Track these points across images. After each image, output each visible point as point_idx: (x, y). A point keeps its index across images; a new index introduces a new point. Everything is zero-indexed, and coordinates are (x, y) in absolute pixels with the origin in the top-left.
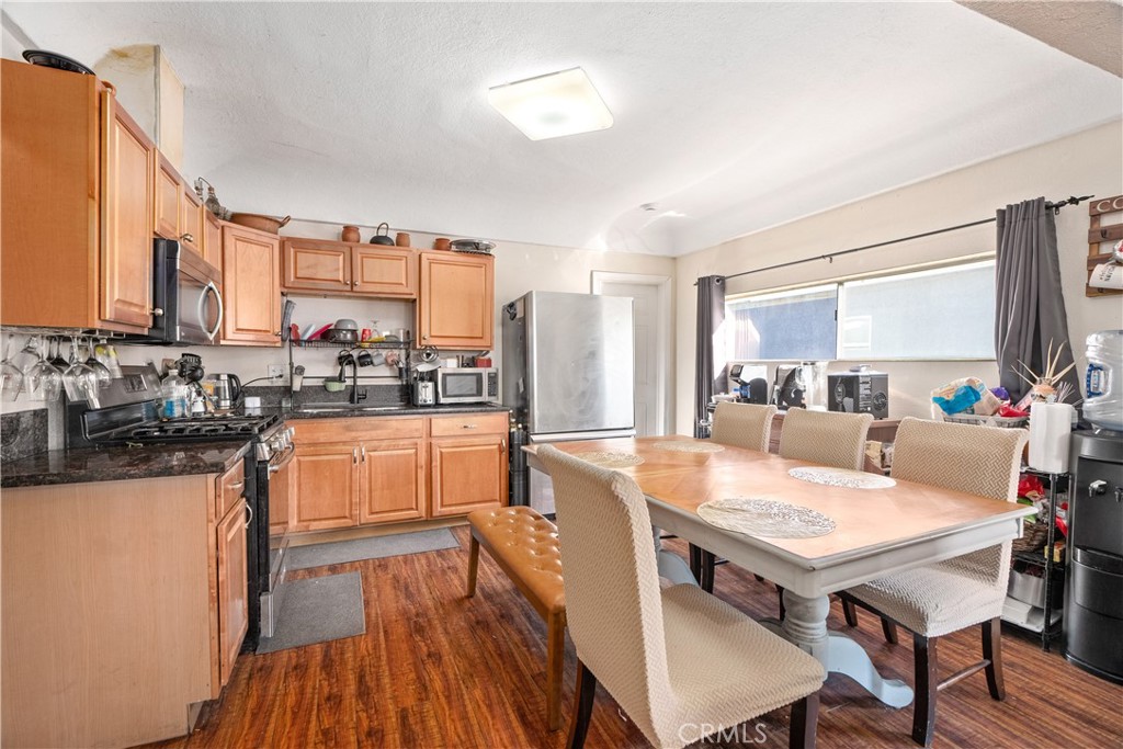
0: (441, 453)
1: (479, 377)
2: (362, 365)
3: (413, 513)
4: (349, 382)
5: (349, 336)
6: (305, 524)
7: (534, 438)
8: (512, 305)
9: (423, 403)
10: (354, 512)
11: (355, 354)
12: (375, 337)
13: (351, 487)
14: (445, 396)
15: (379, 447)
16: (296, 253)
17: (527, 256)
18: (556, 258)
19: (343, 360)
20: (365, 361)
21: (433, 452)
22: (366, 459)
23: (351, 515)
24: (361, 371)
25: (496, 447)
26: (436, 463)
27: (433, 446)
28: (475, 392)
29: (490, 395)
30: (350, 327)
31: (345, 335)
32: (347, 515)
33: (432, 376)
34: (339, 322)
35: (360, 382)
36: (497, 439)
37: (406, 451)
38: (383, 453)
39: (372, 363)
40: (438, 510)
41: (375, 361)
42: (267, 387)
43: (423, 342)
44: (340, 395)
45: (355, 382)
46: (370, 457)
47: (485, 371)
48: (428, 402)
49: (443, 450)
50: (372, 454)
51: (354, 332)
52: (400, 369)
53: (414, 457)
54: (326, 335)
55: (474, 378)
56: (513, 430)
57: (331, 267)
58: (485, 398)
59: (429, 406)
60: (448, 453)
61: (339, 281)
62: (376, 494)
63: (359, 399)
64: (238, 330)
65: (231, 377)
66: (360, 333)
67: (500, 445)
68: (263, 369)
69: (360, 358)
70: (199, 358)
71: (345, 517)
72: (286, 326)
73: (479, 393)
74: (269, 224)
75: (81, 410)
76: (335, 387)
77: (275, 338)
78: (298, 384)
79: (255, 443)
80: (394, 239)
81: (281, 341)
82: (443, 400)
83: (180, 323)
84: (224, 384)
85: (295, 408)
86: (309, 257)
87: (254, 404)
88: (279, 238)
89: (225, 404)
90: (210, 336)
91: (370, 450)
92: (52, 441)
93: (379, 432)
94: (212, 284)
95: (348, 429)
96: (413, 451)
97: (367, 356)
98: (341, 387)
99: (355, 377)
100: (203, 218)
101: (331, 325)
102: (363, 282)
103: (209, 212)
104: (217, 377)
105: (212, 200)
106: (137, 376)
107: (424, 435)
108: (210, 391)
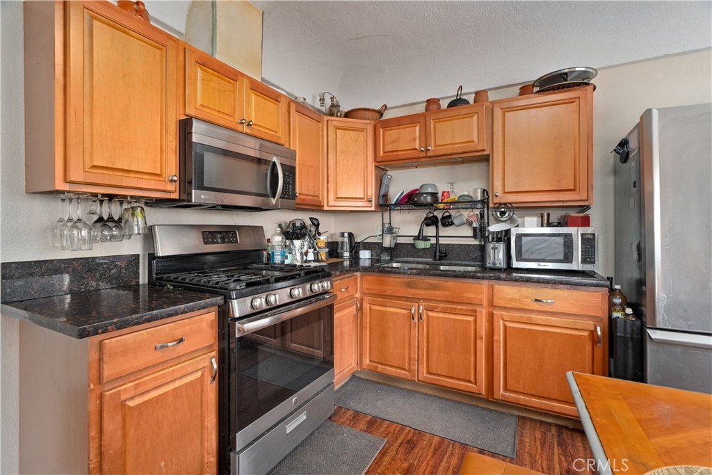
0: (505, 327)
1: (568, 239)
2: (444, 225)
3: (471, 387)
4: (433, 241)
5: (429, 198)
6: (374, 364)
7: (653, 334)
8: (624, 143)
9: (491, 265)
10: (412, 367)
11: (439, 215)
12: (453, 197)
13: (410, 342)
14: (519, 259)
15: (436, 308)
16: (384, 131)
19: (430, 221)
20: (447, 222)
21: (495, 323)
22: (424, 317)
23: (410, 369)
24: (444, 231)
25: (586, 334)
26: (500, 337)
27: (495, 318)
28: (561, 257)
29: (584, 261)
30: (430, 190)
31: (426, 198)
32: (407, 367)
33: (504, 237)
34: (421, 187)
35: (442, 241)
36: (590, 324)
37: (464, 318)
38: (441, 315)
39: (452, 223)
40: (500, 392)
41: (456, 222)
42: (376, 243)
43: (496, 200)
44: (427, 252)
45: (437, 241)
46: (428, 316)
47: (576, 232)
48: (498, 265)
49: (508, 324)
50: (430, 314)
51: (434, 195)
52: (475, 229)
53: (473, 325)
54: (411, 200)
55: (561, 239)
56: (615, 315)
57: (409, 139)
58: (577, 265)
59: (499, 270)
60: (514, 328)
61: (416, 149)
62: (434, 355)
63: (440, 256)
64: (338, 198)
65: (351, 235)
66: (440, 196)
67: (593, 332)
68: (369, 229)
69: (443, 218)
70: (317, 220)
71: (405, 369)
72: (382, 193)
73: (568, 258)
74: (368, 114)
75: (152, 257)
76: (421, 245)
77: (368, 204)
78: (388, 242)
79: (227, 299)
80: (471, 98)
81: (376, 206)
82: (516, 264)
83: (201, 187)
84: (346, 240)
85: (391, 261)
86: (392, 134)
87: (365, 255)
88: (373, 122)
89: (347, 254)
90: (274, 201)
91: (427, 309)
92: (143, 278)
93: (437, 292)
94: (275, 159)
95: (409, 285)
96: (471, 319)
97: (450, 216)
98: (427, 245)
99: (437, 237)
100: (289, 112)
101: (417, 190)
102: (436, 146)
103: (301, 108)
104: (342, 235)
105: (332, 106)
106: (228, 233)
107: (485, 303)
108: (322, 245)
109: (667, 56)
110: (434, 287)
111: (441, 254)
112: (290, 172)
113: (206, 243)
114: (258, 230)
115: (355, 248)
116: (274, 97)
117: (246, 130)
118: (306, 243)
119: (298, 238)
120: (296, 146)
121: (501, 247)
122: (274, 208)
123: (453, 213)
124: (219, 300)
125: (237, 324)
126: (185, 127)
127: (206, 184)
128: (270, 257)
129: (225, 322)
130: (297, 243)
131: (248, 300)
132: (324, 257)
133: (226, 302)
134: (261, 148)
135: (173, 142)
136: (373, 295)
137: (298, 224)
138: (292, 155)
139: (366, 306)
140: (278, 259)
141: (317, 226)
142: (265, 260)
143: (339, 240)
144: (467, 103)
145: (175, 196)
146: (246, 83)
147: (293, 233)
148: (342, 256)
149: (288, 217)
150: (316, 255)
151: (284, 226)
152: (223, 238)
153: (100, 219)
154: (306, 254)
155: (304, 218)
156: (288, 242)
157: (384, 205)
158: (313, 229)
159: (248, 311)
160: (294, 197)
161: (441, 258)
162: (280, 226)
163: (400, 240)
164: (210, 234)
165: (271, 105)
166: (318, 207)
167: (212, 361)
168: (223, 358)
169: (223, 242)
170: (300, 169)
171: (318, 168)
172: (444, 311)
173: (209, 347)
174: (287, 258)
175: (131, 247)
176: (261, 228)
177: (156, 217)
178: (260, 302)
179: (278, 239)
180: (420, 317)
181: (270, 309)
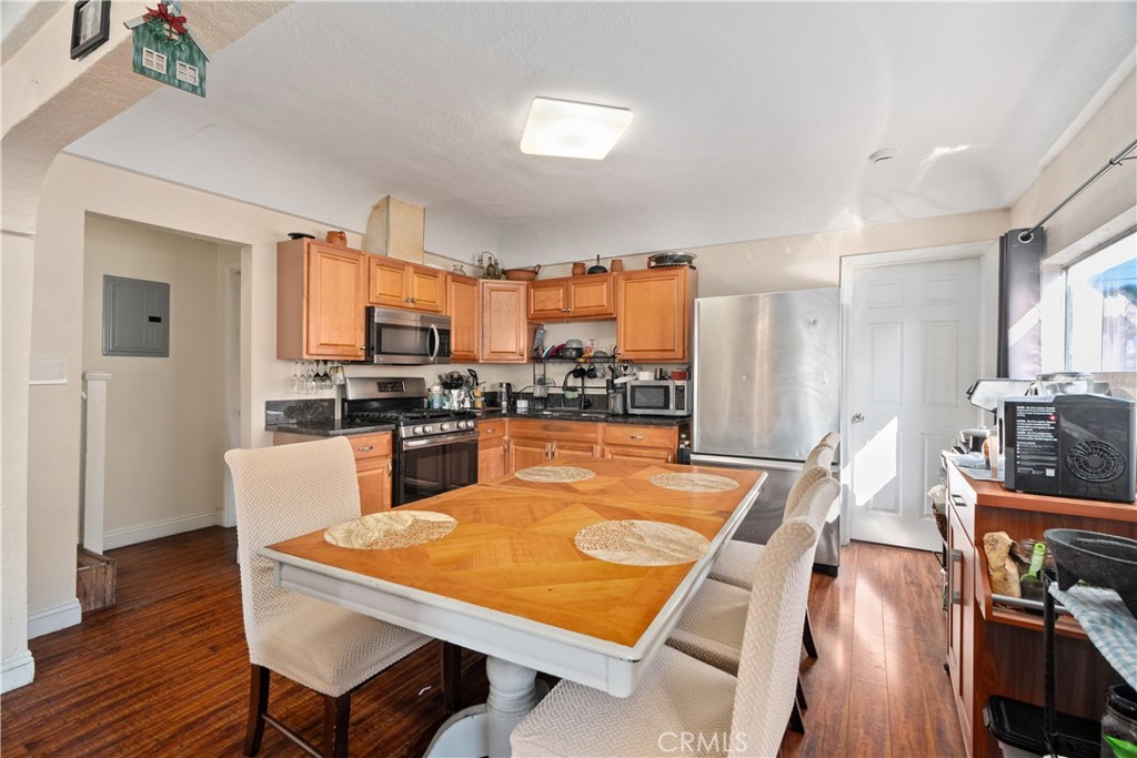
1: (667, 390)
4: (580, 391)
5: (574, 353)
7: (693, 457)
9: (611, 411)
11: (586, 367)
14: (633, 406)
15: (565, 446)
16: (536, 292)
17: (749, 256)
18: (788, 250)
19: (579, 373)
20: (591, 374)
22: (556, 454)
25: (663, 461)
27: (606, 452)
28: (662, 405)
29: (677, 408)
30: (575, 346)
31: (571, 352)
35: (588, 392)
36: (664, 454)
37: (585, 454)
38: (568, 452)
39: (596, 376)
41: (598, 374)
42: (530, 393)
43: (619, 357)
44: (575, 401)
45: (583, 391)
46: (559, 453)
47: (673, 385)
48: (617, 412)
49: (614, 457)
50: (561, 451)
51: (579, 350)
52: (607, 380)
54: (558, 354)
55: (662, 391)
56: (681, 446)
57: (554, 300)
58: (670, 411)
59: (618, 415)
61: (561, 309)
63: (585, 405)
64: (492, 352)
65: (509, 385)
66: (583, 351)
67: (667, 460)
68: (524, 380)
69: (589, 371)
70: (475, 371)
72: (534, 347)
73: (666, 406)
74: (523, 275)
75: (344, 400)
76: (570, 395)
77: (520, 357)
78: (538, 392)
79: (398, 426)
80: (608, 267)
81: (528, 359)
82: (631, 411)
83: (380, 352)
84: (504, 390)
85: (545, 409)
86: (542, 294)
87: (522, 405)
88: (525, 283)
89: (504, 404)
90: (432, 359)
91: (560, 447)
92: (338, 415)
93: (566, 434)
94: (433, 326)
95: (545, 428)
96: (590, 454)
97: (593, 370)
98: (575, 395)
99: (583, 387)
100: (446, 283)
101: (564, 345)
102: (576, 308)
103: (458, 278)
104: (501, 385)
105: (491, 265)
106: (395, 383)
107: (600, 441)
108: (479, 394)
109: (751, 241)
110: (563, 429)
111: (587, 402)
112: (445, 334)
113: (380, 391)
114: (421, 380)
115: (513, 397)
116: (433, 273)
117: (411, 305)
118: (463, 393)
119: (455, 388)
120: (451, 311)
121: (619, 397)
122: (433, 363)
123: (597, 366)
124: (393, 426)
125: (404, 442)
126: (369, 312)
127: (383, 350)
128: (430, 404)
129: (396, 441)
130: (455, 392)
131: (411, 428)
132: (479, 405)
133: (397, 429)
134: (422, 319)
135: (362, 322)
136: (519, 437)
137: (456, 376)
138: (448, 321)
139: (513, 447)
140: (436, 405)
141: (475, 377)
142: (425, 406)
143: (498, 389)
144: (605, 270)
145: (363, 359)
146: (411, 269)
147: (450, 383)
148: (500, 405)
149: (446, 369)
150: (473, 403)
151: (444, 377)
152: (392, 388)
153: (317, 375)
154: (463, 402)
155: (462, 370)
156: (447, 391)
157: (536, 358)
158: (471, 379)
159: (411, 434)
160: (449, 353)
161: (586, 407)
162: (440, 377)
163: (552, 391)
164: (383, 384)
165: (429, 282)
166: (474, 361)
167: (388, 464)
168: (395, 463)
169: (393, 391)
170: (456, 330)
171: (473, 326)
172: (571, 448)
173: (387, 455)
174: (444, 405)
175: (330, 393)
176: (423, 379)
177: (351, 371)
178: (419, 430)
179: (437, 389)
180: (553, 454)
181: (425, 436)
